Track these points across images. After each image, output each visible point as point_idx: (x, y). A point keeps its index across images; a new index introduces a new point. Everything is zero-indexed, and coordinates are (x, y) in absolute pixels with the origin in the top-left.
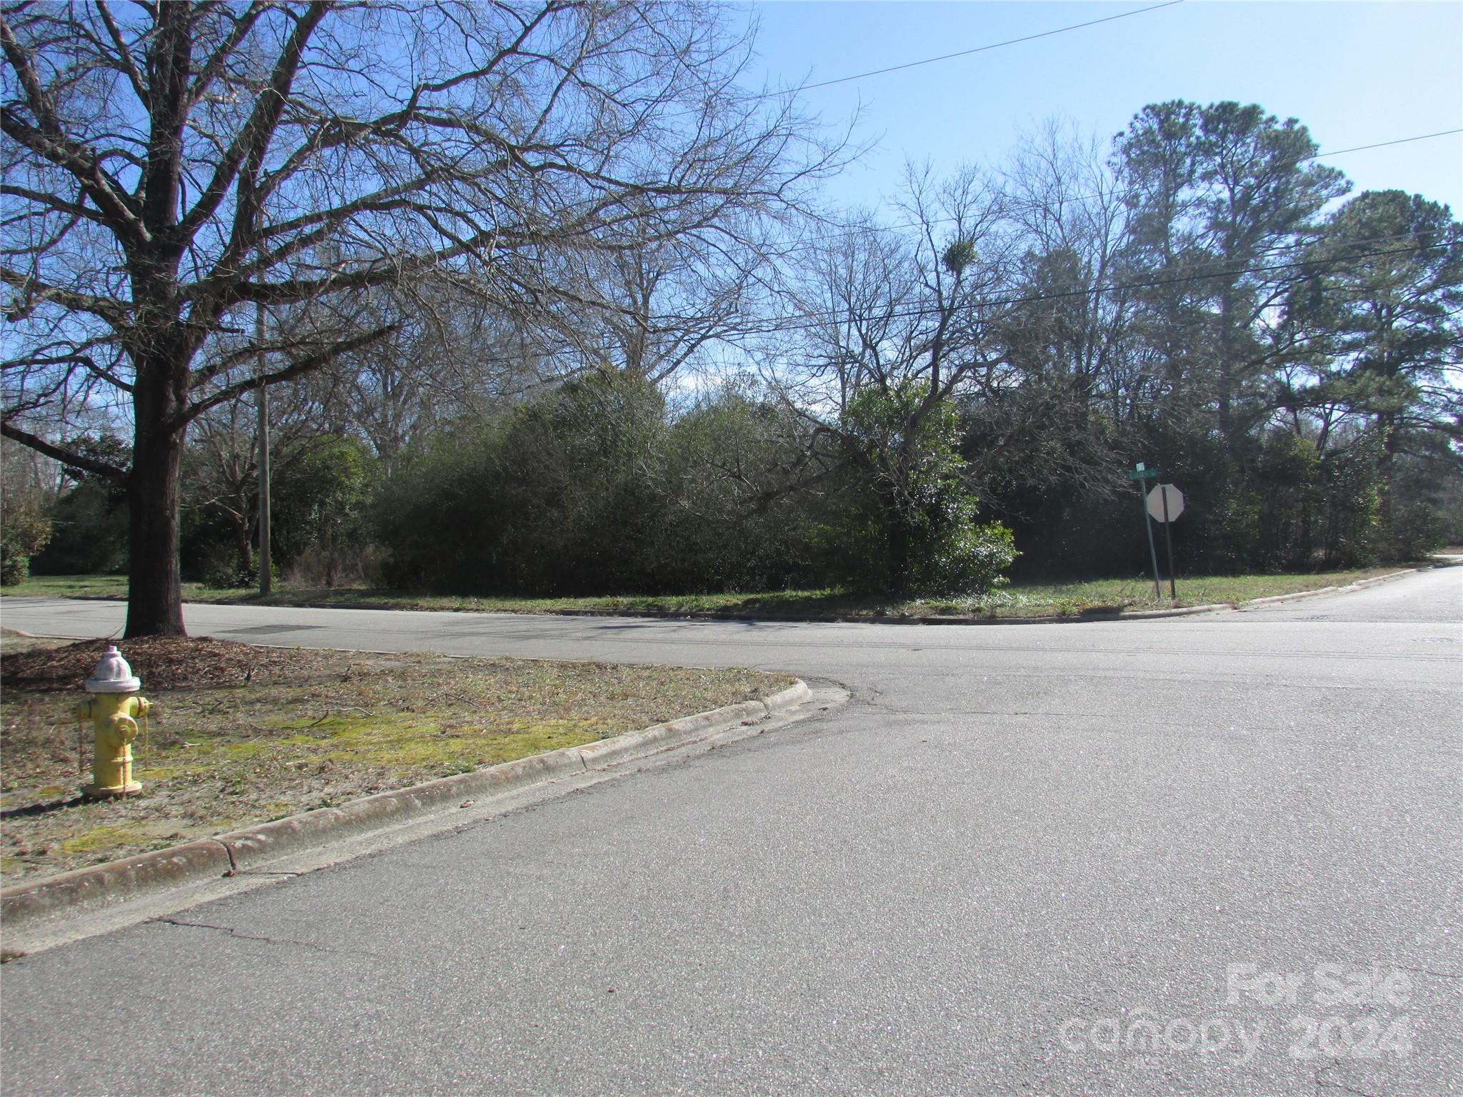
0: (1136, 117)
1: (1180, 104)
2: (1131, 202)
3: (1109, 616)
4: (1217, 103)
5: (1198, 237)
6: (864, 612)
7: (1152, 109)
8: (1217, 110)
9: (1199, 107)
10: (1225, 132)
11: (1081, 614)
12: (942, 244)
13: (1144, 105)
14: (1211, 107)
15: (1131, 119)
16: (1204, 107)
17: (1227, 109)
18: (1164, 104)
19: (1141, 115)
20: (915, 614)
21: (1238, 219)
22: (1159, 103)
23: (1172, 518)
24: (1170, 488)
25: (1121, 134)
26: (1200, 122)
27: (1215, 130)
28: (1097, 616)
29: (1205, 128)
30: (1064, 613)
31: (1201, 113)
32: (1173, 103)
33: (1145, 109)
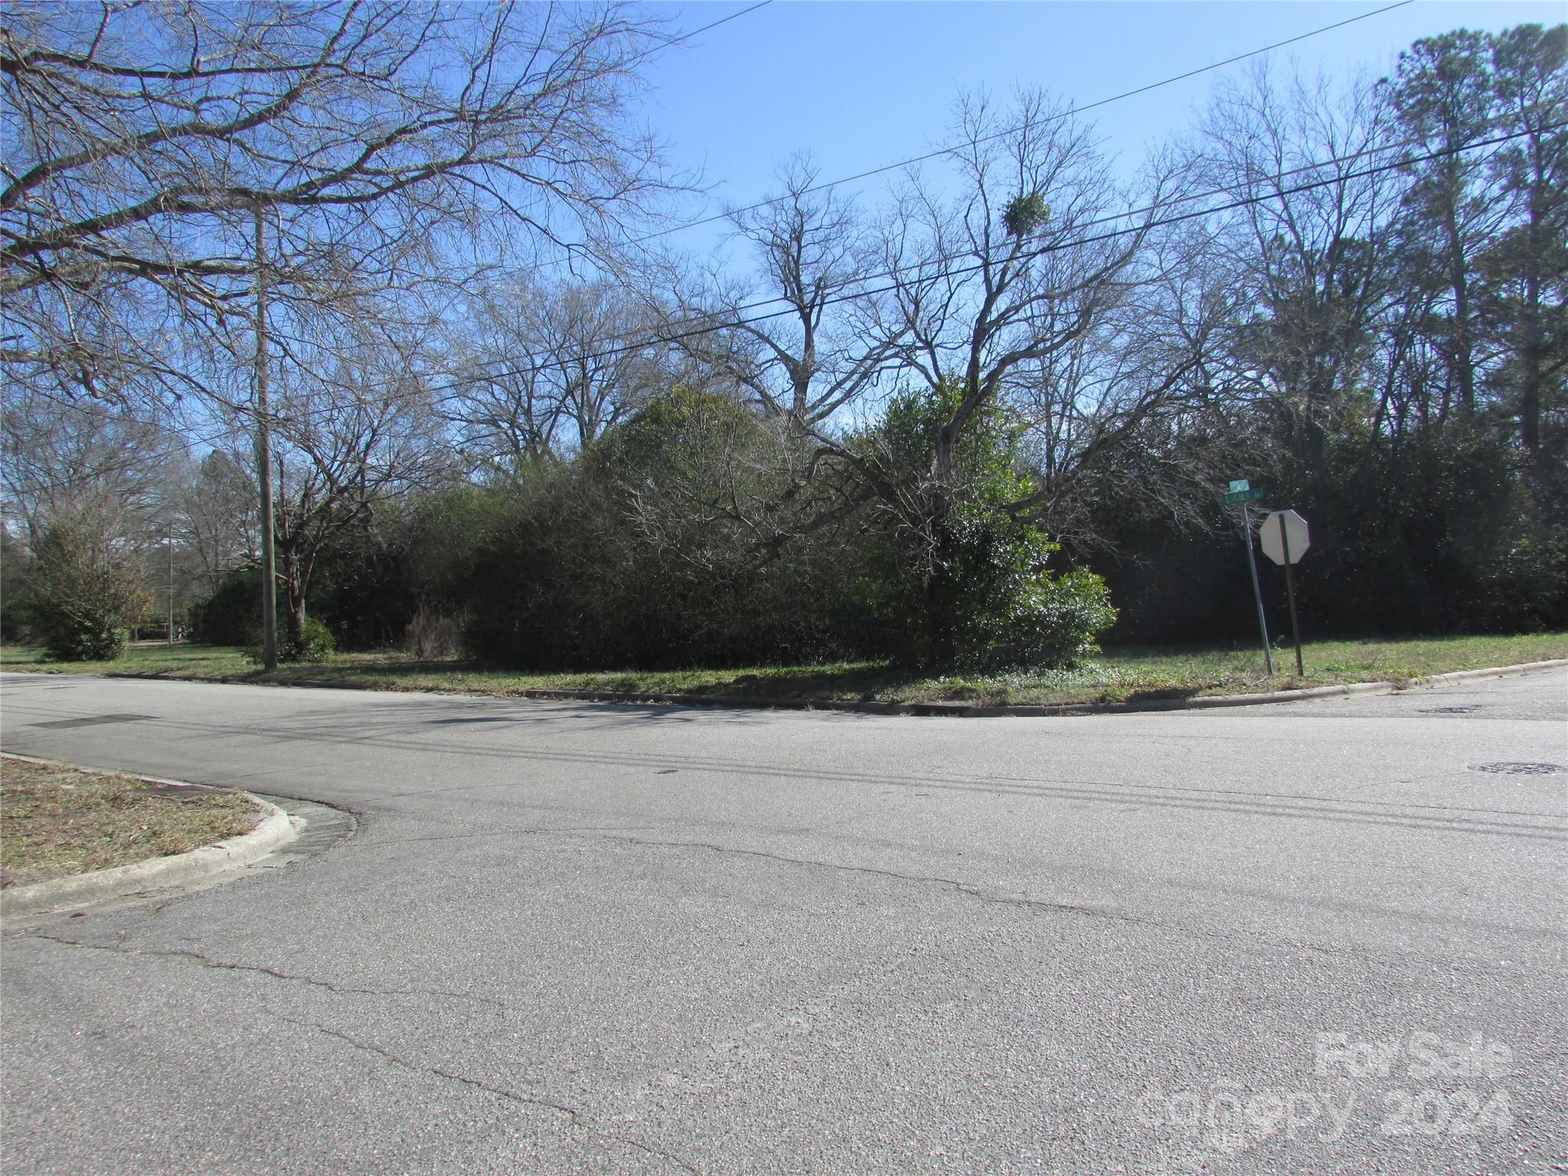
0: (1402, 56)
1: (1462, 34)
2: (1405, 164)
3: (1171, 702)
4: (1512, 28)
5: (1491, 200)
6: (849, 696)
7: (1425, 46)
8: (1512, 36)
9: (1489, 36)
10: (1527, 65)
11: (1129, 700)
12: (1001, 198)
13: (1413, 40)
14: (1504, 33)
15: (1396, 61)
16: (1496, 34)
17: (1525, 34)
18: (1440, 37)
19: (1409, 52)
20: (907, 699)
21: (1546, 175)
22: (1434, 36)
23: (1295, 559)
24: (1291, 514)
25: (1384, 81)
26: (1489, 54)
27: (1511, 64)
28: (1152, 703)
29: (1497, 61)
30: (1103, 699)
31: (1492, 44)
32: (1453, 34)
33: (1415, 45)
